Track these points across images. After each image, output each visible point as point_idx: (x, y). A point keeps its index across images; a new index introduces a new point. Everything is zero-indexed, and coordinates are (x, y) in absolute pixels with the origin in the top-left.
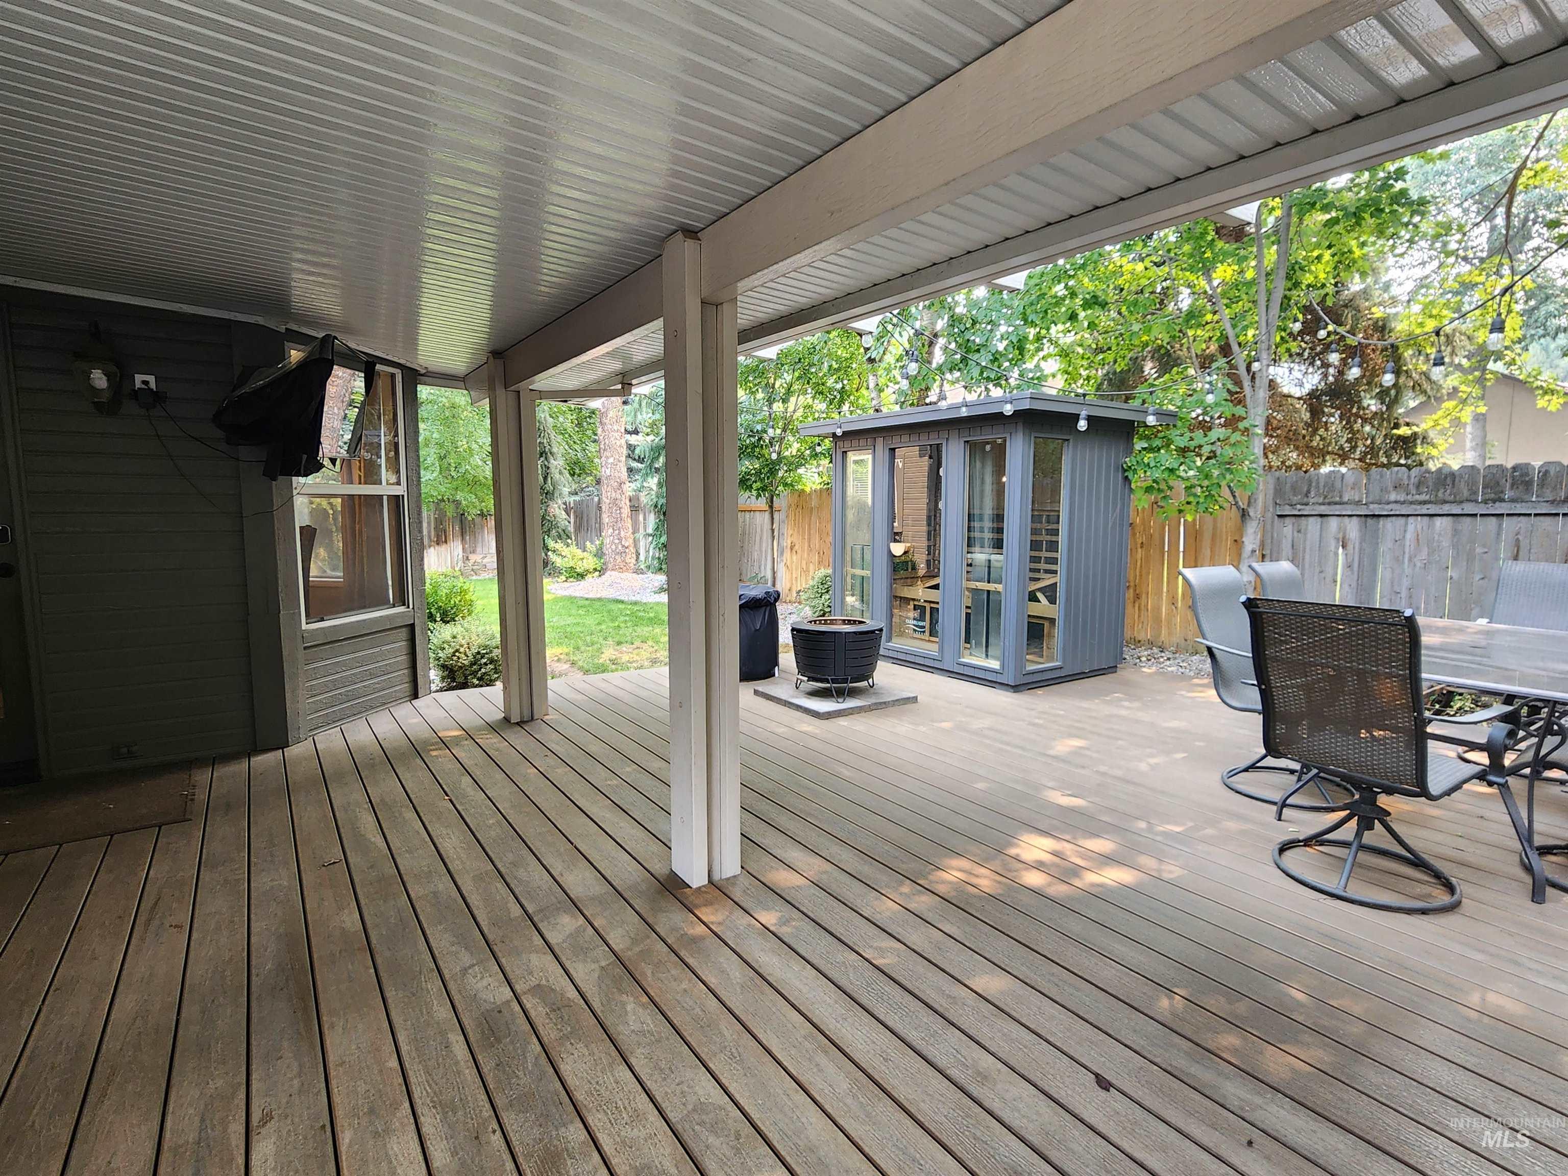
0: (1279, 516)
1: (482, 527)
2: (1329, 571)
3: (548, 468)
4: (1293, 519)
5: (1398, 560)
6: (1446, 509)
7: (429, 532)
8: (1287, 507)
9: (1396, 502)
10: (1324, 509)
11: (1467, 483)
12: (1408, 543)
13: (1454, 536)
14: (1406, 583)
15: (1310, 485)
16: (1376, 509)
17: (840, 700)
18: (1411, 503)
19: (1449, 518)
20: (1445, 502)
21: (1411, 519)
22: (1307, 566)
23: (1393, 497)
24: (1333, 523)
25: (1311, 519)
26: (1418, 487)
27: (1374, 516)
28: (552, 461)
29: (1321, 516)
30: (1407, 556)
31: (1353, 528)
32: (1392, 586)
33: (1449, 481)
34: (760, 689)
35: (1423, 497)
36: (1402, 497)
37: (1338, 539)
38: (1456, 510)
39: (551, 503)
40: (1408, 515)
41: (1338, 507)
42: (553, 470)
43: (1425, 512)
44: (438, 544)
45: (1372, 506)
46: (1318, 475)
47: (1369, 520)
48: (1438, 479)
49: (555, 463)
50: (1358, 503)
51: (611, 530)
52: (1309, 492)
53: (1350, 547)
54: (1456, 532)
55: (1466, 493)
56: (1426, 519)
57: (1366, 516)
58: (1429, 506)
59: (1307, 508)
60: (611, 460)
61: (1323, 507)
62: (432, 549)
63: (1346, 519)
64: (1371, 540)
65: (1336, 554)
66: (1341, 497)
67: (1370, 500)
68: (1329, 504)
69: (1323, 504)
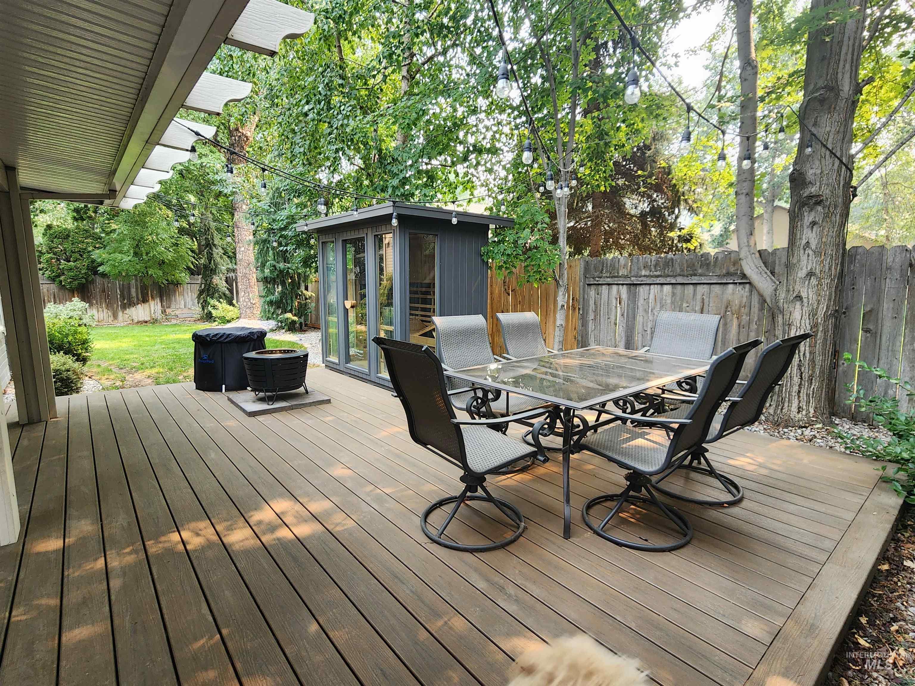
0: (588, 285)
1: (175, 291)
2: (613, 318)
3: (212, 254)
4: (595, 287)
5: (646, 311)
6: (669, 280)
7: (137, 295)
8: (592, 279)
9: (645, 276)
10: (609, 280)
11: (679, 264)
12: (650, 301)
13: (672, 296)
14: (650, 325)
15: (603, 266)
16: (634, 280)
17: (271, 403)
18: (652, 277)
19: (670, 286)
20: (669, 276)
21: (652, 287)
22: (602, 315)
23: (643, 273)
24: (615, 288)
25: (604, 287)
26: (655, 267)
27: (634, 284)
28: (214, 249)
29: (609, 284)
30: (650, 308)
31: (624, 290)
32: (643, 327)
33: (670, 264)
34: (230, 397)
35: (658, 273)
36: (647, 273)
37: (617, 299)
38: (673, 281)
39: (214, 276)
40: (650, 284)
41: (616, 279)
42: (215, 255)
43: (658, 282)
44: (143, 302)
45: (632, 279)
46: (607, 259)
47: (632, 287)
48: (665, 262)
49: (217, 251)
50: (626, 277)
51: (243, 293)
52: (602, 270)
53: (623, 303)
54: (674, 294)
55: (678, 270)
56: (659, 286)
57: (630, 284)
58: (660, 279)
59: (601, 279)
60: (243, 249)
61: (609, 279)
62: (140, 305)
63: (621, 286)
64: (633, 298)
65: (616, 307)
66: (618, 273)
67: (632, 274)
68: (612, 277)
69: (609, 277)
